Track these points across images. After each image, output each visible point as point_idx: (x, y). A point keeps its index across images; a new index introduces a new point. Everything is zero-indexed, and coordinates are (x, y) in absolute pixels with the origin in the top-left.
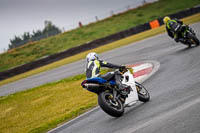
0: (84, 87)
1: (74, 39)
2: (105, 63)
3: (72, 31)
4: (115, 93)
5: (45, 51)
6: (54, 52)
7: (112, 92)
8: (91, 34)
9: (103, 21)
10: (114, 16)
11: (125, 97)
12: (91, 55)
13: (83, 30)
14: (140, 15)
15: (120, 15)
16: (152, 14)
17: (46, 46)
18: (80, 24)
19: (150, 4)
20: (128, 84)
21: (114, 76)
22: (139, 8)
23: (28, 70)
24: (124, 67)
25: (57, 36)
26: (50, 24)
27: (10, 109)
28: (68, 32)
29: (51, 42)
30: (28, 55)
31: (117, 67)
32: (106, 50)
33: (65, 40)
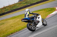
0: (22, 21)
4: (33, 23)
5: (29, 3)
7: (32, 23)
11: (37, 24)
12: (27, 9)
17: (30, 1)
20: (39, 20)
21: (34, 17)
23: (24, 8)
24: (38, 14)
27: (18, 20)
30: (24, 4)
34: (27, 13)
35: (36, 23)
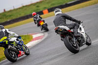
8: (10, 16)
9: (17, 9)
10: (23, 7)
13: (6, 13)
14: (38, 7)
15: (26, 6)
18: (4, 10)
22: (37, 3)
32: (18, 25)
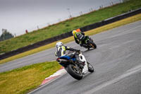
1: (22, 42)
2: (68, 47)
3: (21, 36)
4: (77, 65)
5: (2, 50)
6: (8, 50)
8: (34, 38)
9: (42, 29)
10: (50, 26)
11: (82, 68)
13: (28, 35)
14: (68, 26)
16: (75, 25)
17: (3, 46)
18: (27, 31)
19: (74, 18)
22: (67, 21)
25: (10, 40)
26: (6, 31)
28: (18, 37)
29: (7, 44)
31: (75, 50)
33: (17, 42)
34: (61, 49)
35: (82, 66)
